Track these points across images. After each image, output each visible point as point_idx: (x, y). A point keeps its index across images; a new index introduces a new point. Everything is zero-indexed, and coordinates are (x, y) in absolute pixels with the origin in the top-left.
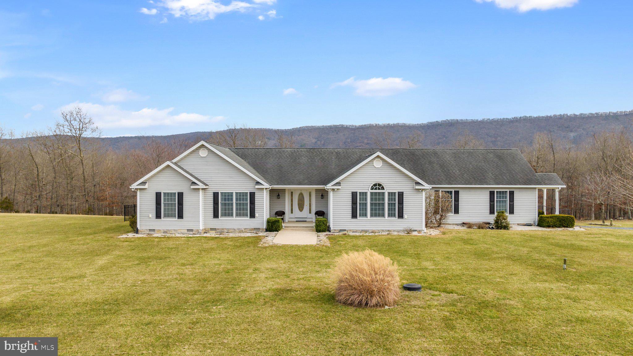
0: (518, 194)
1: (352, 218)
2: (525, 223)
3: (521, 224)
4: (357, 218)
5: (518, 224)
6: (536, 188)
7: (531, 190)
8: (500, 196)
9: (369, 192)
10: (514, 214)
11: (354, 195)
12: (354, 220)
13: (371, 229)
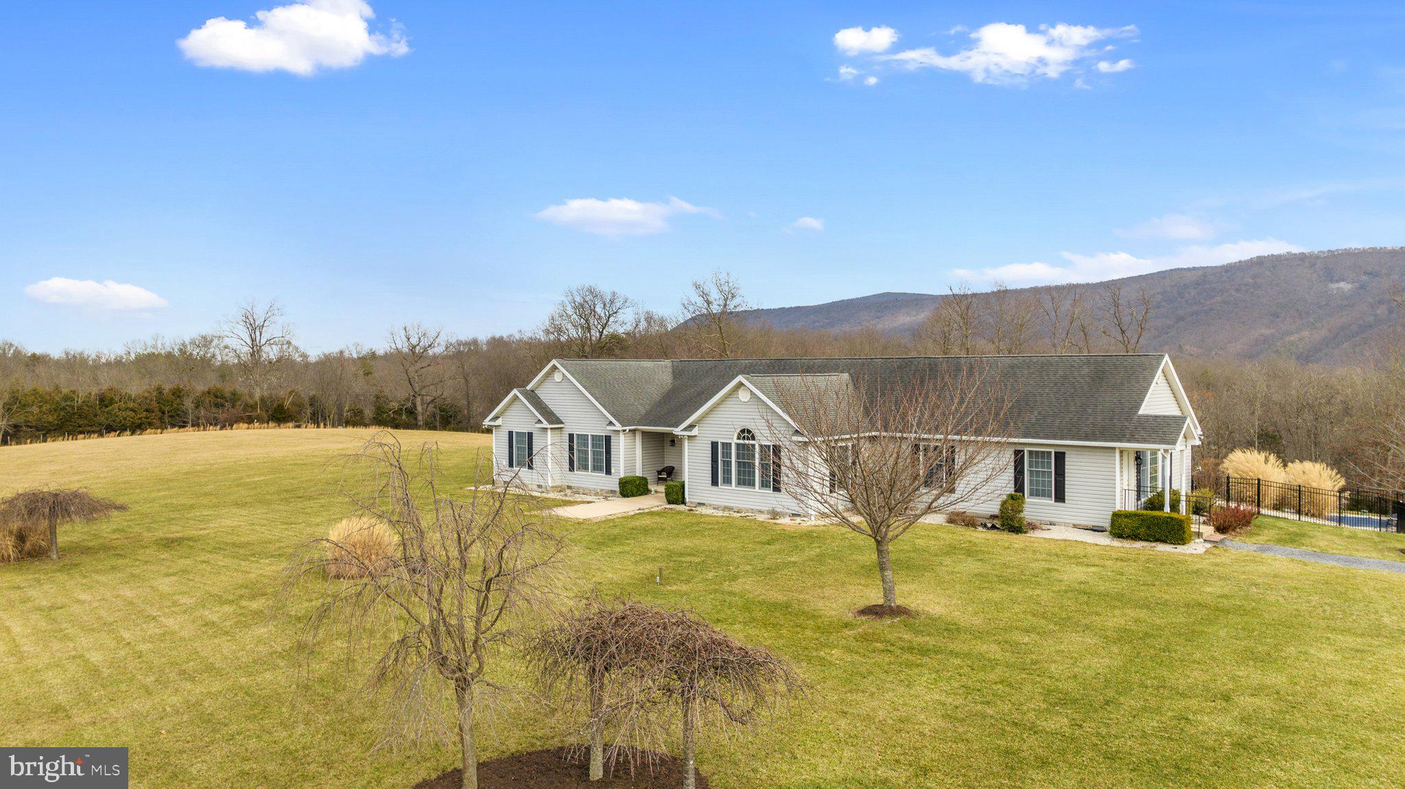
0: (1075, 460)
1: (712, 485)
2: (1090, 524)
3: (1080, 525)
4: (718, 486)
5: (1075, 526)
6: (1114, 449)
7: (1105, 452)
8: (1037, 462)
9: (734, 441)
10: (1064, 502)
11: (714, 445)
12: (714, 488)
13: (737, 505)
